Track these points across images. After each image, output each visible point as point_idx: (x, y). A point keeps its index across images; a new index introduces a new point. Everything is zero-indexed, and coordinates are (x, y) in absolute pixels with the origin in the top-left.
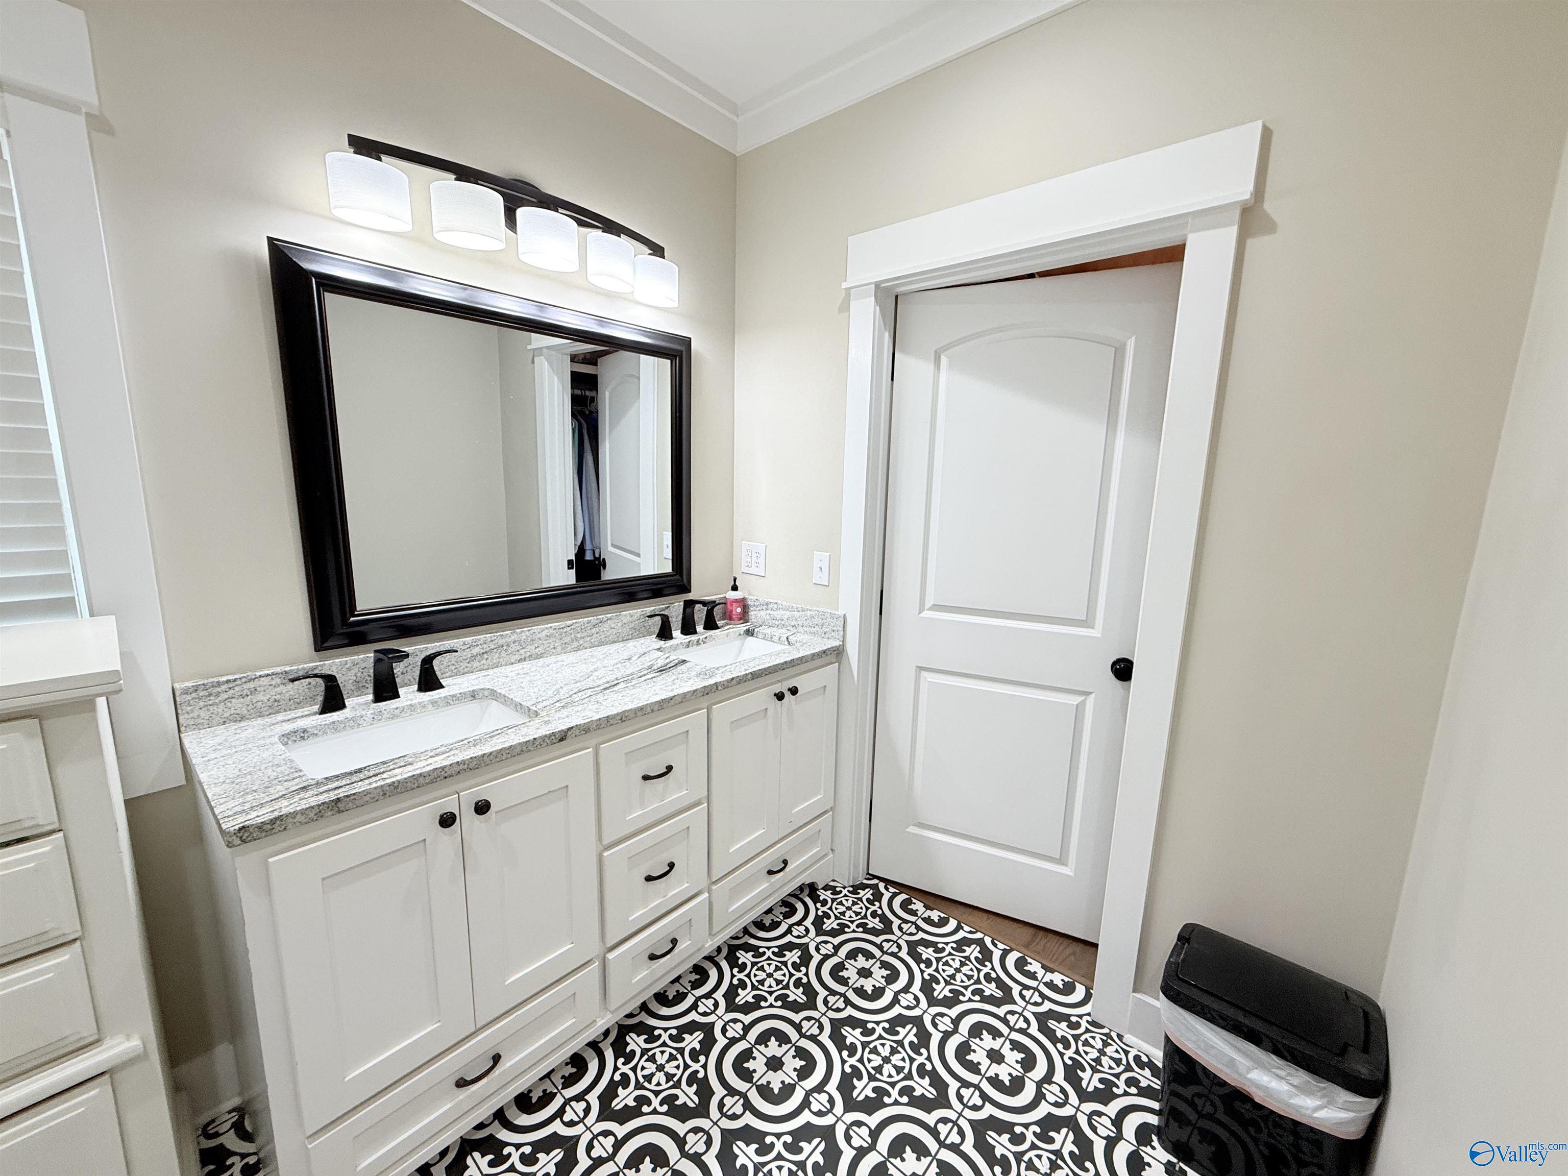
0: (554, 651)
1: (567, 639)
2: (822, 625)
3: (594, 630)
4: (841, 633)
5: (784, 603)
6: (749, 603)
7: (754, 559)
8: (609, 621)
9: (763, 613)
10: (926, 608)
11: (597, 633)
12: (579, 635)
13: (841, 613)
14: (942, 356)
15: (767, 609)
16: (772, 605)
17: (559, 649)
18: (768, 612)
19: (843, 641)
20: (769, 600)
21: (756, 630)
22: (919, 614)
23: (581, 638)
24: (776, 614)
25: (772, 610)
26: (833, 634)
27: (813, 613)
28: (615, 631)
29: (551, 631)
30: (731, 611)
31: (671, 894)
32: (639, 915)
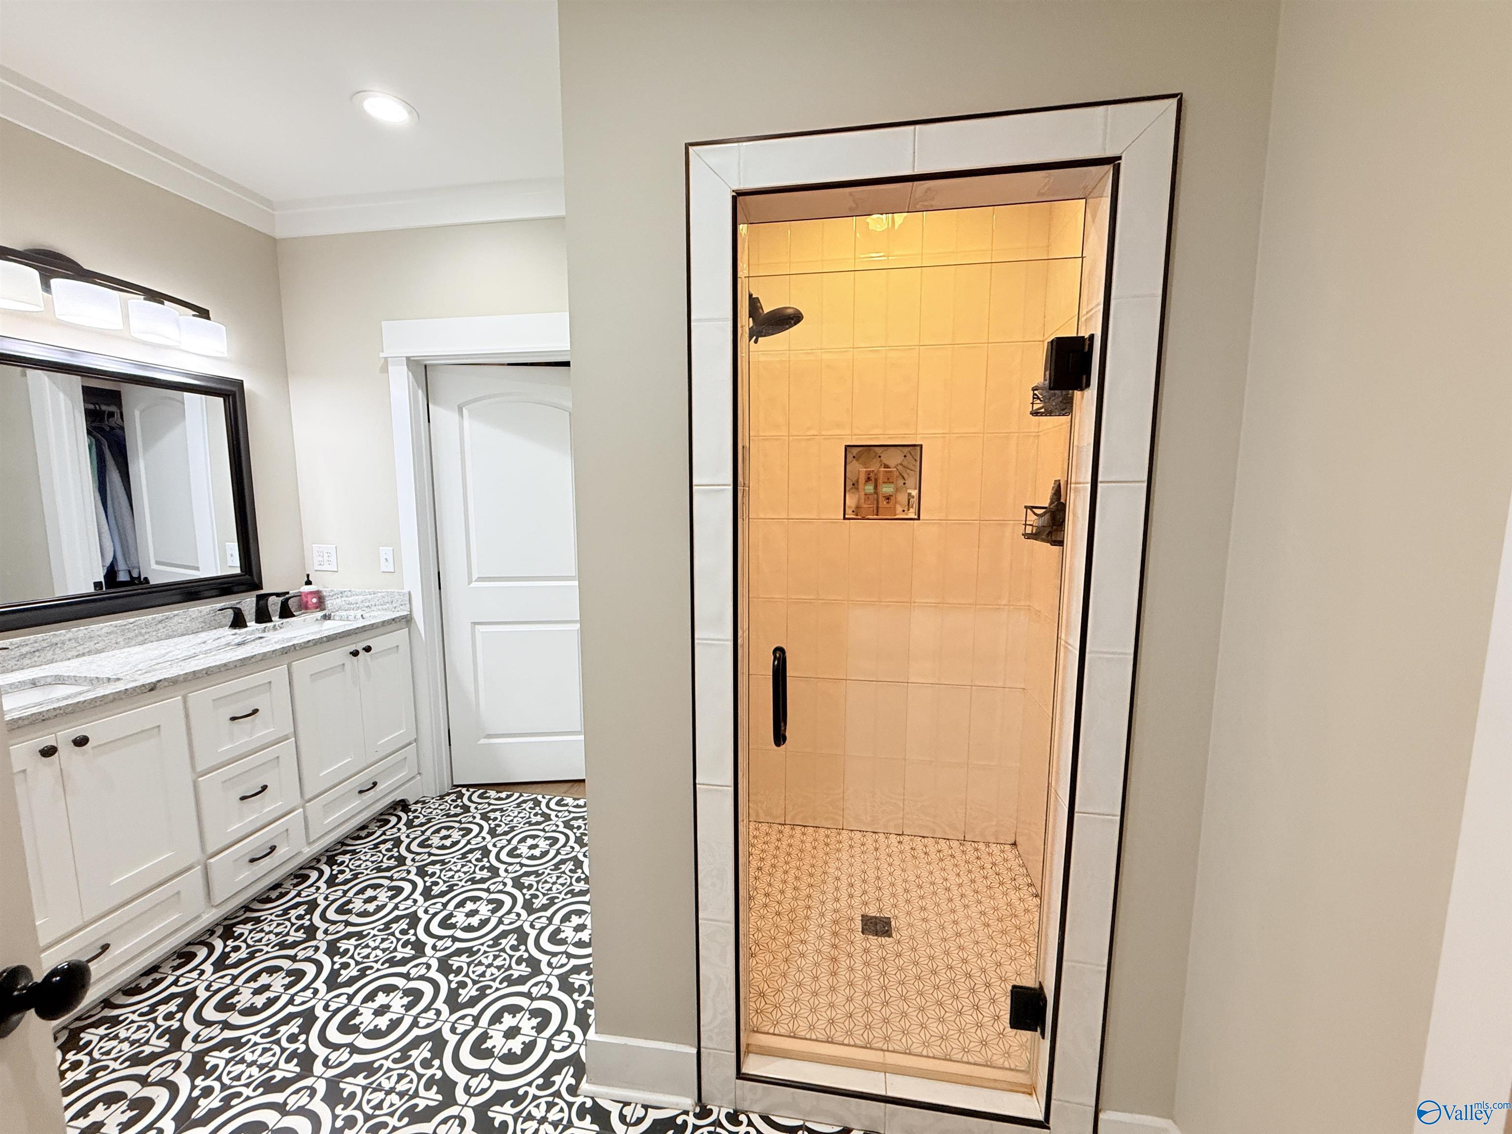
0: (116, 646)
1: (130, 635)
2: (392, 602)
3: (160, 626)
4: (408, 606)
5: (358, 590)
6: (325, 594)
7: (326, 558)
8: (176, 617)
9: (338, 601)
10: (474, 580)
11: (164, 628)
12: (143, 631)
13: (406, 590)
14: (464, 409)
15: (342, 597)
16: (346, 593)
17: (122, 643)
18: (343, 599)
19: (411, 611)
20: (342, 590)
21: (332, 614)
22: (469, 584)
23: (145, 633)
24: (350, 599)
25: (347, 596)
26: (401, 607)
27: (383, 594)
28: (183, 626)
29: (112, 629)
30: (307, 602)
31: (265, 811)
32: (236, 828)
